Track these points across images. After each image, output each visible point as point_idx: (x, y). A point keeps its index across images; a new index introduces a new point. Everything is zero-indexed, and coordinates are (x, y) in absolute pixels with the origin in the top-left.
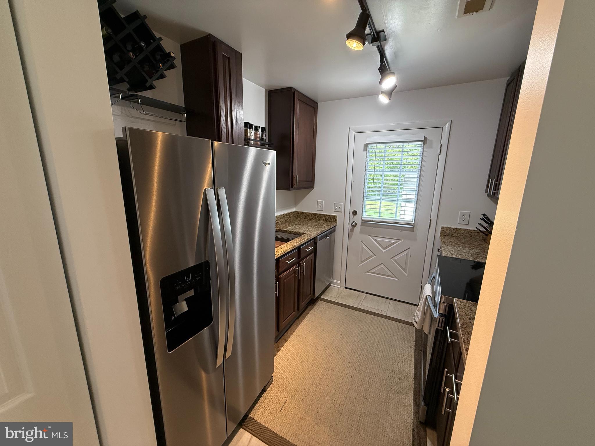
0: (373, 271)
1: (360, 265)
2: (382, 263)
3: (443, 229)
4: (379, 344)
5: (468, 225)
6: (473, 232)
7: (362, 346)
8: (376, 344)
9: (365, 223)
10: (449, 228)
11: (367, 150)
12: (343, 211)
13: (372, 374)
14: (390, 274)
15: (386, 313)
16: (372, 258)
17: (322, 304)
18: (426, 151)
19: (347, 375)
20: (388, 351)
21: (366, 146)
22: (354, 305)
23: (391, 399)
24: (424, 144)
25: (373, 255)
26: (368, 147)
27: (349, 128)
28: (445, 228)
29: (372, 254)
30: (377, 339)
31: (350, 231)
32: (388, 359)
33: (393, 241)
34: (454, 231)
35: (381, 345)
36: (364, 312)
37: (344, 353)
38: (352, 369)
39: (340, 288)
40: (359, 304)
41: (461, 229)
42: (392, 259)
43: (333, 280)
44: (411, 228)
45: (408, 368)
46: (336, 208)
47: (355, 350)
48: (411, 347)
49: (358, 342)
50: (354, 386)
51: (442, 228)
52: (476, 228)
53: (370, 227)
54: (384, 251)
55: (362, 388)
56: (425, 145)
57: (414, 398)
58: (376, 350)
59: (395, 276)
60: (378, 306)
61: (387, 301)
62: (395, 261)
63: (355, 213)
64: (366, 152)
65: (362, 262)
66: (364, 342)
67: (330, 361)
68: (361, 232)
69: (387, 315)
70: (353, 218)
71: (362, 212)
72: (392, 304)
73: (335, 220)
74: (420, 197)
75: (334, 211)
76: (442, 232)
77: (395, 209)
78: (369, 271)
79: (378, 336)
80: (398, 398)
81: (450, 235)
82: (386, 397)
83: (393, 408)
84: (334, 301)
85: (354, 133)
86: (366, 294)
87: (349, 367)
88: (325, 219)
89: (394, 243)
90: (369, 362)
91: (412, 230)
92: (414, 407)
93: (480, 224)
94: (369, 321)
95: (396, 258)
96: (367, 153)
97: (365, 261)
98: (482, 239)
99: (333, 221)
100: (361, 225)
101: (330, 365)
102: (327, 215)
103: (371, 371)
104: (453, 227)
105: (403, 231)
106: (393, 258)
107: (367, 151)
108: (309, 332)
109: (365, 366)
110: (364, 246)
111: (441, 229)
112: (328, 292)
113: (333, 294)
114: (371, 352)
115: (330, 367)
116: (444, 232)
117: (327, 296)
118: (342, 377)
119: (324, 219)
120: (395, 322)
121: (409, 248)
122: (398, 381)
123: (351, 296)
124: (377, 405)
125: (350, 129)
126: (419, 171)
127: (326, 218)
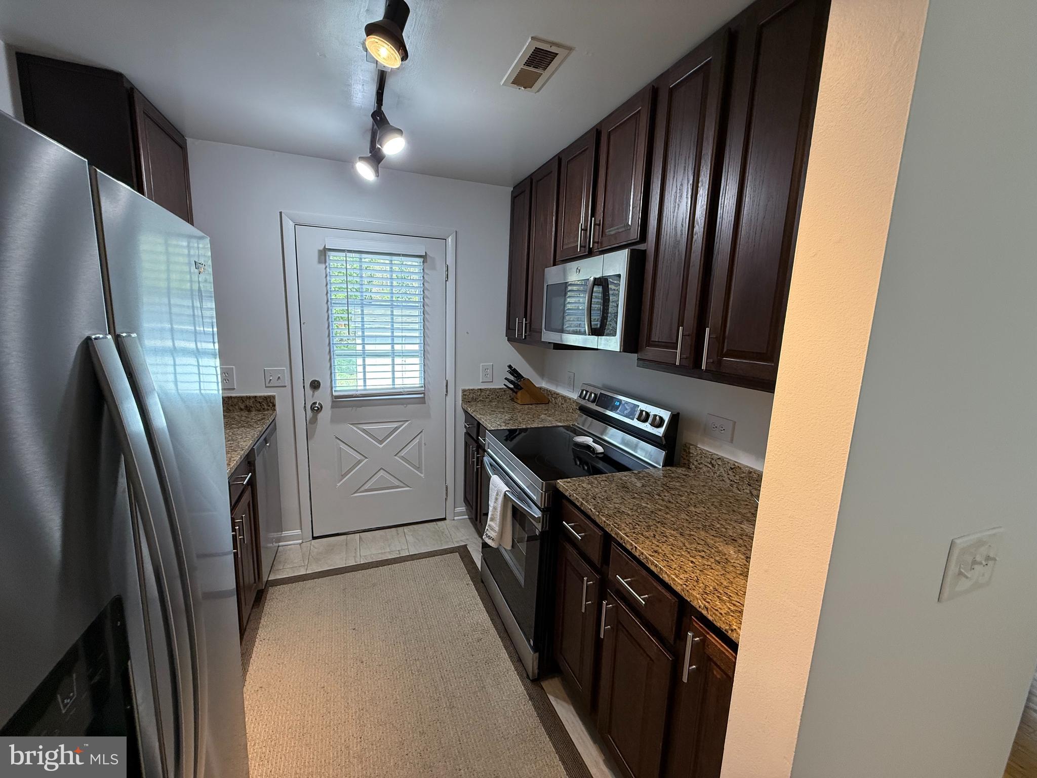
0: (366, 487)
1: (339, 484)
2: (381, 469)
3: (465, 393)
4: (424, 607)
5: (492, 382)
6: (500, 390)
7: (400, 627)
8: (420, 611)
9: (339, 401)
10: (472, 390)
11: (325, 262)
12: (288, 383)
13: (441, 661)
14: (397, 483)
15: (407, 551)
16: (360, 465)
17: (281, 592)
18: (427, 274)
19: (404, 693)
20: (443, 609)
21: (324, 254)
22: (348, 564)
23: (484, 678)
24: (423, 262)
25: (363, 458)
26: (327, 257)
27: (281, 213)
28: (467, 390)
29: (361, 456)
30: (417, 600)
31: (309, 422)
32: (448, 621)
33: (395, 425)
34: (479, 393)
35: (428, 606)
36: (372, 568)
37: (377, 658)
38: (406, 675)
39: (303, 542)
40: (355, 557)
41: (486, 390)
42: (396, 457)
43: (285, 533)
44: (419, 398)
45: (479, 617)
46: (270, 380)
47: (394, 641)
48: (467, 585)
49: (390, 623)
50: (424, 702)
51: (464, 391)
52: (504, 384)
53: (351, 408)
54: (381, 446)
55: (438, 694)
56: (425, 264)
57: (508, 654)
58: (426, 619)
59: (404, 484)
60: (389, 546)
61: (399, 533)
62: (403, 458)
63: (315, 385)
64: (324, 267)
65: (344, 476)
66: (400, 618)
67: (360, 692)
68: (334, 420)
69: (410, 554)
70: (313, 396)
71: (331, 381)
72: (409, 533)
73: (271, 405)
74: (427, 348)
75: (266, 387)
76: (464, 397)
77: (391, 370)
78: (357, 490)
79: (417, 595)
80: (492, 669)
81: (475, 400)
82: (477, 680)
83: (493, 689)
84: (305, 573)
85: (292, 224)
86: (358, 534)
87: (398, 677)
88: (246, 406)
89: (396, 429)
90: (425, 646)
91: (422, 401)
92: (515, 667)
93: (506, 379)
94: (390, 578)
95: (402, 454)
96: (326, 267)
97: (346, 474)
98: (509, 398)
99: (266, 407)
100: (332, 407)
101: (364, 700)
102: (249, 398)
103: (437, 657)
104: (476, 388)
105: (409, 406)
106: (398, 455)
107: (327, 264)
108: (283, 663)
109: (424, 657)
110: (343, 446)
111: (463, 393)
112: (280, 562)
113: (294, 561)
114: (420, 627)
115: (366, 702)
116: (467, 397)
117: (283, 572)
118: (397, 703)
119: (243, 407)
120: (428, 559)
121: (421, 432)
122: (479, 646)
123: (332, 549)
124: (472, 703)
125: (283, 214)
126: (422, 305)
127: (248, 403)
